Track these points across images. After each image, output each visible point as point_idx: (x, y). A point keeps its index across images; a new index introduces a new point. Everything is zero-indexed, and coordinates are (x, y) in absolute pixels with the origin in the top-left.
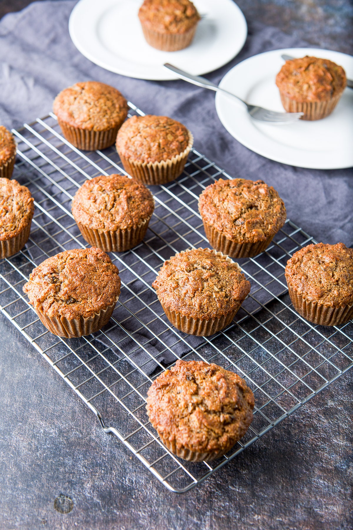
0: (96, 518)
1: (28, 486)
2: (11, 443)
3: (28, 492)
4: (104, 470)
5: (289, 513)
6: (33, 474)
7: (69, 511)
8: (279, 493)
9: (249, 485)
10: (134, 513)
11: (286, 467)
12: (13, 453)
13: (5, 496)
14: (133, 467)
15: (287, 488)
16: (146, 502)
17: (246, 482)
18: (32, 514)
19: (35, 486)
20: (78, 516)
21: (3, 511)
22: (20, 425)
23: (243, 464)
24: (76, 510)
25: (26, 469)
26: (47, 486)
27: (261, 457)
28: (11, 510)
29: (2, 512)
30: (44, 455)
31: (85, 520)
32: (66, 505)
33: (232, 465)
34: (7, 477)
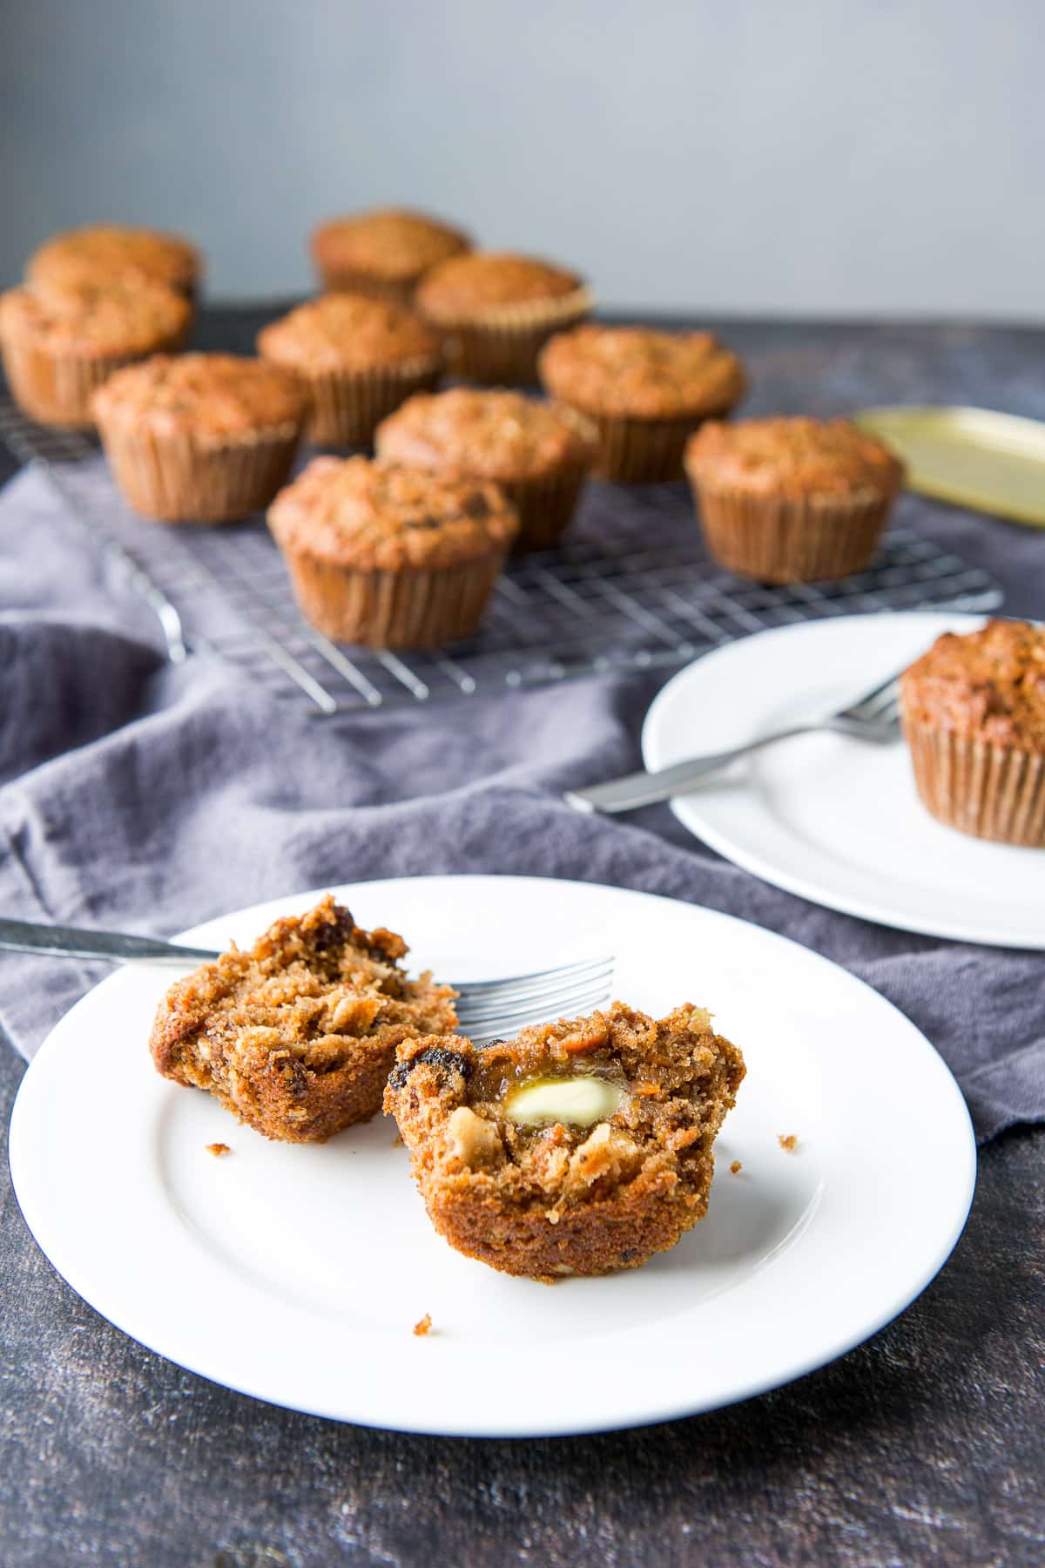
1: (109, 1513)
2: (44, 1384)
3: (108, 1531)
4: (404, 1462)
6: (130, 1475)
9: (969, 1503)
12: (52, 1413)
13: (20, 1546)
14: (514, 1454)
17: (956, 1496)
19: (139, 1513)
22: (79, 1333)
23: (932, 1441)
25: (104, 1461)
26: (183, 1514)
27: (998, 1419)
30: (173, 1418)
33: (892, 1443)
34: (27, 1486)
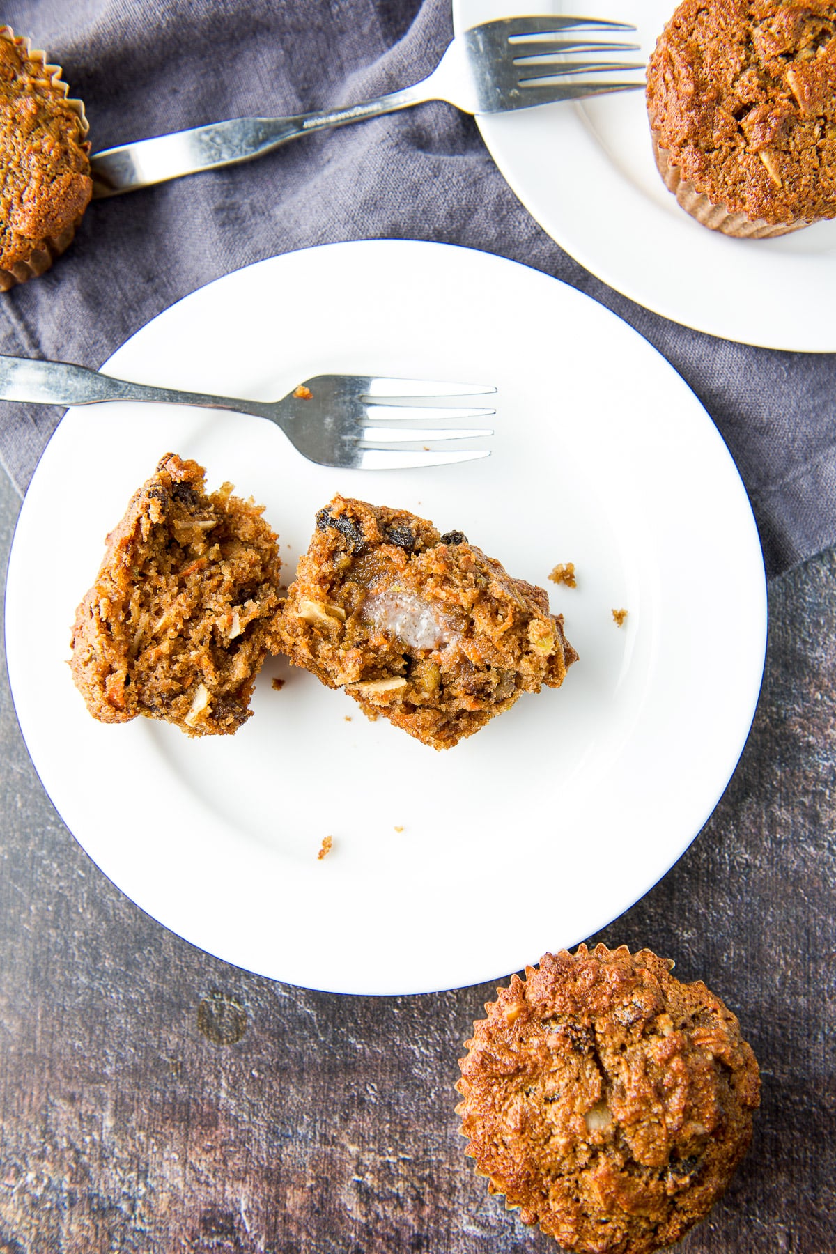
0: (306, 1059)
1: (128, 965)
3: (128, 980)
5: (793, 1055)
6: (140, 928)
7: (237, 1039)
8: (772, 998)
10: (398, 1046)
11: (797, 921)
12: (84, 867)
13: (73, 992)
15: (795, 983)
16: (431, 1016)
17: (690, 965)
18: (144, 1044)
19: (148, 965)
20: (260, 1052)
21: (71, 1034)
23: (684, 911)
24: (253, 1034)
25: (122, 915)
26: (176, 966)
27: (734, 891)
28: (92, 1031)
29: (70, 1037)
31: (278, 1063)
32: (227, 1019)
34: (73, 937)
